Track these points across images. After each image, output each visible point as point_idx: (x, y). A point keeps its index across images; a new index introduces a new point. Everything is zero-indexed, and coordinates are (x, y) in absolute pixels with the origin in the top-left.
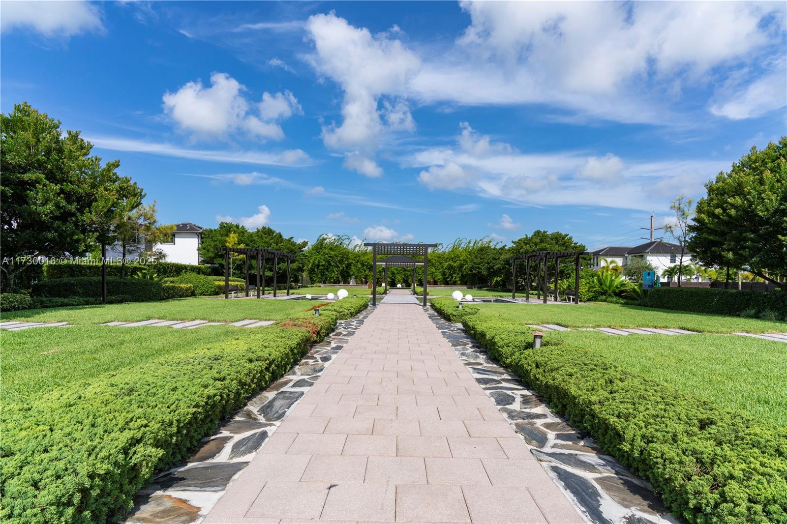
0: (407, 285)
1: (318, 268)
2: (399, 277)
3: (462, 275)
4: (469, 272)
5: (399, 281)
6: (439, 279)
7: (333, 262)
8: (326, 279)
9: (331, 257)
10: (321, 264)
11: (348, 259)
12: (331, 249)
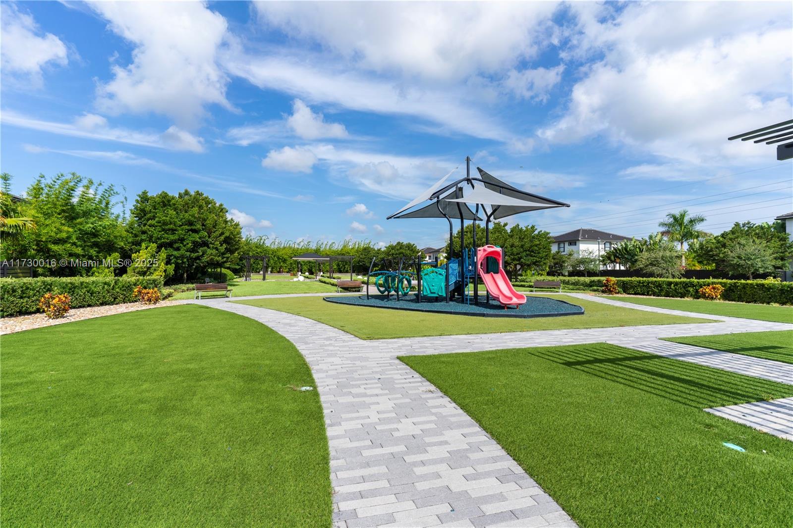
2: (305, 268)
6: (335, 269)
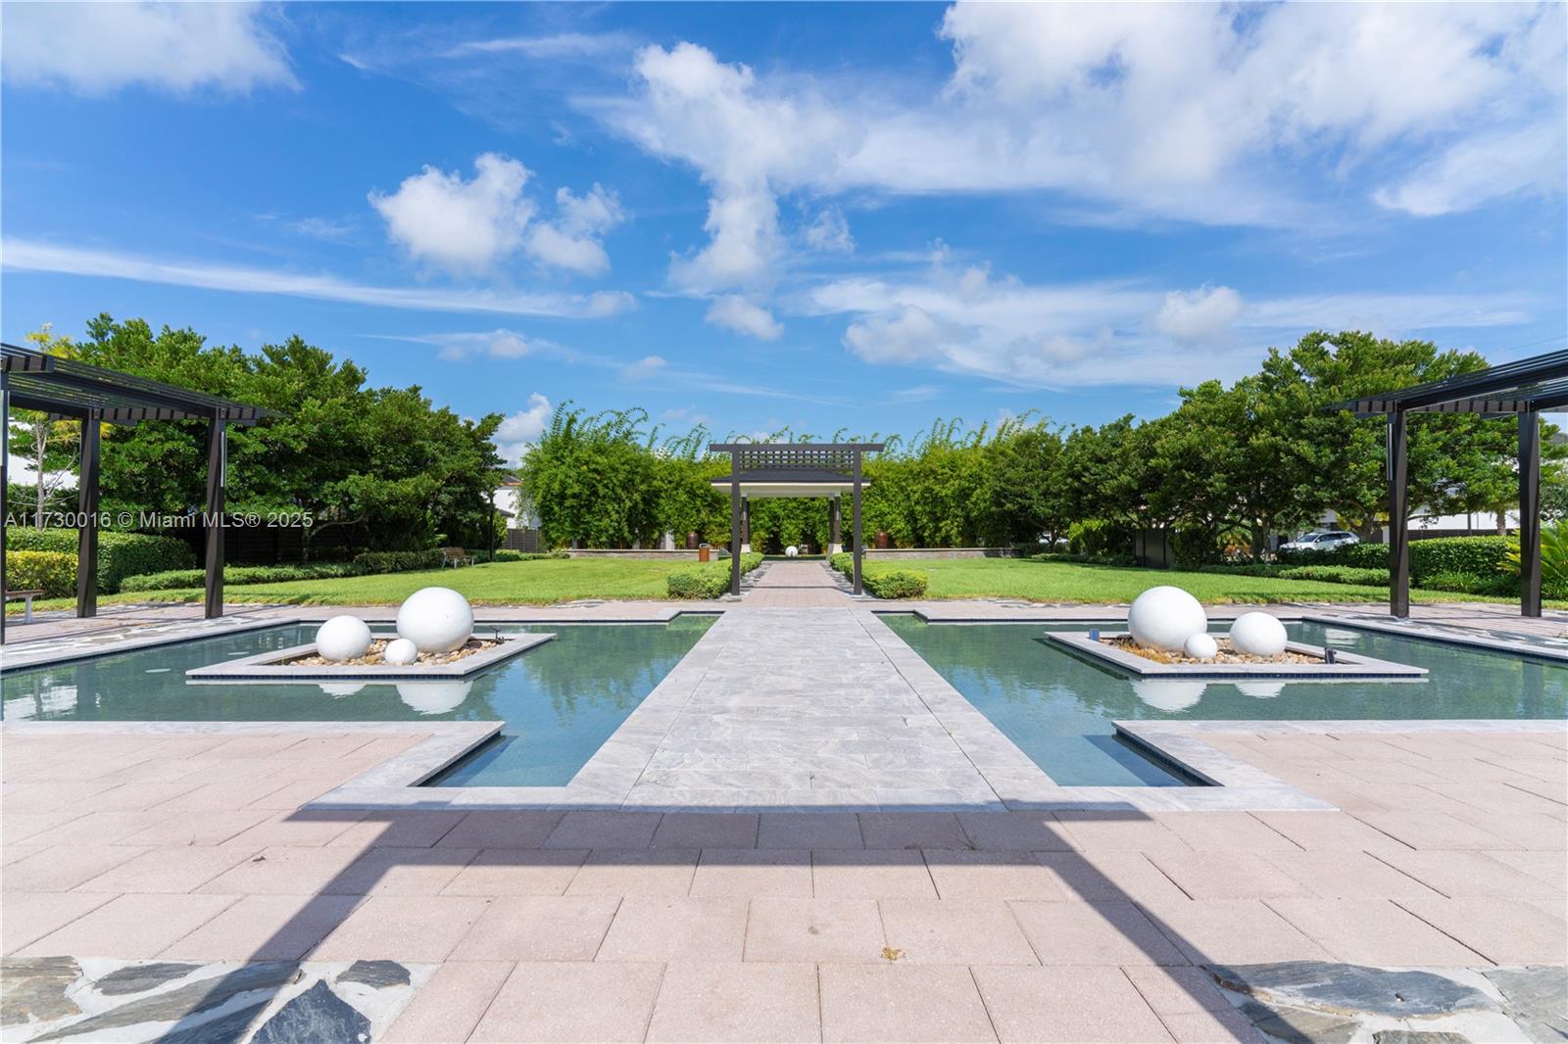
0: (816, 550)
1: (561, 504)
2: (790, 528)
3: (967, 518)
4: (993, 509)
5: (790, 538)
6: (899, 531)
7: (606, 486)
8: (587, 535)
9: (595, 471)
10: (569, 492)
11: (647, 478)
12: (600, 451)
